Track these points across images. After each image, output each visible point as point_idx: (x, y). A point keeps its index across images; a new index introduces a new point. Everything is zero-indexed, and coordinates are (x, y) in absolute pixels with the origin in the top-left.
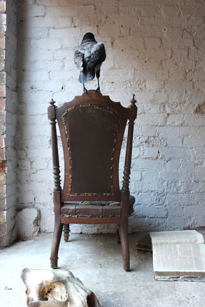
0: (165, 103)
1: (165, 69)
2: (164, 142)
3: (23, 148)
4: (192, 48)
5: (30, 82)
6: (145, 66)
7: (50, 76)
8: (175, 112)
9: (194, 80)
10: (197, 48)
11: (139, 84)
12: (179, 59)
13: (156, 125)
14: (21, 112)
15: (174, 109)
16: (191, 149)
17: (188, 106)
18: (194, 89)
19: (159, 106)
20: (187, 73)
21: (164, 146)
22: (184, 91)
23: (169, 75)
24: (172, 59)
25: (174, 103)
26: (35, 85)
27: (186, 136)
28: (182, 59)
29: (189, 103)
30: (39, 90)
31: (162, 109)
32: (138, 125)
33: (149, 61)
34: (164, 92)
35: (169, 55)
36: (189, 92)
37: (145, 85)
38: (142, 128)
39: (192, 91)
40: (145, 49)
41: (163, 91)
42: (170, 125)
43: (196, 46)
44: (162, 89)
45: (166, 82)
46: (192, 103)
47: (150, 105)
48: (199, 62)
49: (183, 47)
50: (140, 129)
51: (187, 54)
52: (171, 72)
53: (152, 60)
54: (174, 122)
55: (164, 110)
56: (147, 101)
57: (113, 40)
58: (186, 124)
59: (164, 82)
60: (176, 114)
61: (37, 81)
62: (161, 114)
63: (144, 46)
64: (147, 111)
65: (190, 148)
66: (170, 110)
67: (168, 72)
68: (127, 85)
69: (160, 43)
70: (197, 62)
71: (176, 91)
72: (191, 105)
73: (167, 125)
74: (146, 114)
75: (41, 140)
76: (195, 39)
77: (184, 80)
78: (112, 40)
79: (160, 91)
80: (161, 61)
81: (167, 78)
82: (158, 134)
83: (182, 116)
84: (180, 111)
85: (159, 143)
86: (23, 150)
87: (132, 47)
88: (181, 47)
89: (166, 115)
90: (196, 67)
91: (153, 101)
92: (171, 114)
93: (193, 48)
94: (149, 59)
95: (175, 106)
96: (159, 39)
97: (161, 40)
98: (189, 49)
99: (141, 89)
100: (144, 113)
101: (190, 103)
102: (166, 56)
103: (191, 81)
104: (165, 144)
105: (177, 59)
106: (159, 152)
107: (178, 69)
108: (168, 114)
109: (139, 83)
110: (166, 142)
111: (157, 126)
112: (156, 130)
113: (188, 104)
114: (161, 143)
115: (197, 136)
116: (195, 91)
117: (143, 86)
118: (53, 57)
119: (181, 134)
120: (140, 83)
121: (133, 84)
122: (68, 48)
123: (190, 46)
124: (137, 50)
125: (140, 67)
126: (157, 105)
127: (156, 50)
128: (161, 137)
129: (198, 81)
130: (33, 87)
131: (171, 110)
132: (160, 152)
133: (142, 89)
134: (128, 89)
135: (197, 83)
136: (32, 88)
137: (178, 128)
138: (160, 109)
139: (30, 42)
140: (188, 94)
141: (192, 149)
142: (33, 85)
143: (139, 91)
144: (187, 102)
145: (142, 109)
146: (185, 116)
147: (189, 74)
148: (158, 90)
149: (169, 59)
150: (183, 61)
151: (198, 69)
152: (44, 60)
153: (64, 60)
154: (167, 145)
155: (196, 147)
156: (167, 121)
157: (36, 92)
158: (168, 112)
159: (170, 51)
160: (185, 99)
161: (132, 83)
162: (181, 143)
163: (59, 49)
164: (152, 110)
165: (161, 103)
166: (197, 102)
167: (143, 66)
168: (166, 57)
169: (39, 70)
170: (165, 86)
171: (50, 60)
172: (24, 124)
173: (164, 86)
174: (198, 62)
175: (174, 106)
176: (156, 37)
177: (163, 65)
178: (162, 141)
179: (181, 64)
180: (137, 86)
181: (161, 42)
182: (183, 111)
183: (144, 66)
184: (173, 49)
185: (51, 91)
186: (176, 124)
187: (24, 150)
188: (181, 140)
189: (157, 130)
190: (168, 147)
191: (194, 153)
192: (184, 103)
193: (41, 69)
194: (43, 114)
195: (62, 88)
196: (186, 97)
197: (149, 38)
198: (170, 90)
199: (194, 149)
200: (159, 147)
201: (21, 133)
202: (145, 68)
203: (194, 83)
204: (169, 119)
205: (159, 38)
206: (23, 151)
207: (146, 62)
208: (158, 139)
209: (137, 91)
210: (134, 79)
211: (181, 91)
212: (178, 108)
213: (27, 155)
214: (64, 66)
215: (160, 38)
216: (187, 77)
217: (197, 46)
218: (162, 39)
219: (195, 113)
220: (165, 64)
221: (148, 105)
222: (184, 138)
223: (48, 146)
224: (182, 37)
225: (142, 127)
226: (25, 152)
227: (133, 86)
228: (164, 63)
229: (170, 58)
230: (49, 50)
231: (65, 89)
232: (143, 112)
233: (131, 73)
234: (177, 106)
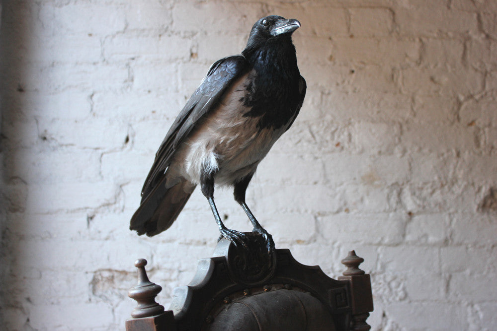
0: (403, 184)
1: (404, 92)
2: (398, 286)
3: (17, 302)
4: (475, 37)
5: (37, 122)
6: (349, 82)
7: (92, 106)
8: (427, 208)
9: (479, 123)
10: (488, 36)
11: (333, 133)
12: (440, 65)
13: (377, 241)
14: (13, 204)
15: (424, 199)
16: (469, 309)
17: (462, 193)
18: (478, 145)
19: (386, 191)
20: (460, 104)
21: (397, 299)
22: (454, 151)
23: (415, 109)
24: (421, 66)
25: (425, 183)
26: (53, 130)
27: (456, 271)
28: (449, 67)
29: (465, 183)
30: (61, 145)
31: (393, 200)
32: (331, 241)
33: (360, 69)
34: (399, 155)
35: (414, 54)
36: (466, 155)
37: (350, 135)
38: (342, 250)
39: (474, 153)
40: (352, 36)
41: (397, 151)
42: (414, 243)
43: (484, 32)
44: (396, 145)
45: (405, 128)
46: (473, 184)
47: (362, 189)
48: (493, 73)
49: (451, 34)
50: (334, 253)
51: (461, 53)
52: (419, 100)
53: (368, 67)
54: (426, 236)
55: (399, 201)
56: (355, 179)
57: (266, 11)
58: (456, 239)
59: (401, 127)
60: (432, 213)
61: (58, 119)
62: (391, 215)
63: (349, 29)
64: (355, 204)
65: (468, 305)
66: (415, 202)
67: (410, 100)
68: (301, 134)
69: (389, 22)
70: (488, 75)
71: (431, 151)
72: (472, 191)
73: (407, 243)
74: (352, 213)
75: (68, 281)
76: (484, 13)
77: (452, 123)
78: (263, 11)
79: (390, 152)
80: (393, 69)
81: (408, 115)
82: (384, 267)
83: (447, 219)
84: (441, 206)
85: (385, 290)
86: (17, 307)
87: (317, 31)
88: (447, 34)
89: (403, 214)
90: (484, 86)
91: (370, 179)
92: (419, 213)
93: (478, 38)
94: (362, 65)
95: (430, 190)
96: (388, 11)
97: (394, 14)
98: (466, 40)
99: (338, 145)
100: (347, 210)
101: (468, 183)
102: (406, 56)
103: (471, 124)
104: (401, 294)
105: (436, 65)
106: (384, 315)
107: (436, 92)
108: (410, 214)
109: (333, 129)
110: (404, 289)
111: (379, 244)
112: (378, 255)
113: (463, 186)
114: (391, 290)
115: (485, 273)
116: (481, 153)
117: (344, 137)
118: (102, 55)
119: (443, 267)
120: (336, 129)
121: (318, 132)
122: (143, 30)
123: (467, 32)
124: (330, 39)
125: (338, 84)
126: (382, 190)
127: (379, 41)
128: (391, 273)
129: (490, 125)
130: (47, 136)
131: (418, 202)
132: (387, 314)
133: (341, 145)
134: (305, 144)
135: (487, 130)
136: (45, 139)
137: (436, 250)
138: (388, 199)
139: (39, 10)
140: (464, 161)
141: (472, 306)
142: (46, 131)
143: (333, 151)
144: (460, 182)
145: (340, 200)
146: (455, 220)
147: (466, 108)
148: (383, 149)
149: (413, 64)
150: (450, 71)
151: (489, 94)
152: (77, 63)
153: (133, 64)
154: (406, 295)
155: (483, 301)
156: (407, 231)
157: (54, 149)
158: (409, 209)
159: (417, 45)
160: (454, 173)
161: (314, 128)
162: (442, 290)
163: (118, 33)
164: (367, 201)
165: (393, 185)
166: (486, 182)
167: (343, 82)
168: (407, 60)
169: (63, 90)
170: (402, 138)
171: (94, 64)
172: (22, 238)
173: (400, 140)
174: (491, 76)
175: (425, 193)
176: (381, 7)
177: (397, 79)
178: (393, 284)
179: (445, 80)
180: (328, 138)
181: (394, 21)
182: (448, 205)
183: (346, 82)
184: (424, 40)
185: (97, 149)
186: (432, 239)
187: (22, 308)
188: (442, 283)
189: (381, 256)
190: (407, 301)
191: (479, 317)
192: (453, 184)
193: (70, 87)
194: (73, 211)
195: (127, 140)
196: (457, 169)
197: (360, 7)
198: (416, 149)
199: (477, 307)
200: (385, 301)
201: (14, 261)
202: (350, 91)
203: (479, 129)
204: (412, 225)
205: (387, 8)
206: (19, 311)
207: (353, 72)
208: (382, 281)
209: (329, 152)
210: (322, 116)
211: (444, 150)
212: (437, 196)
213: (28, 320)
214: (132, 80)
215: (391, 10)
216: (461, 115)
217: (487, 31)
218: (397, 12)
219: (480, 210)
220: (403, 78)
221: (356, 190)
222: (450, 277)
223: (87, 298)
224: (449, 8)
225: (339, 247)
226: (24, 313)
227: (318, 138)
228: (401, 77)
229: (416, 62)
230: (90, 35)
231: (133, 142)
232: (344, 208)
233: (313, 103)
234: (433, 192)
